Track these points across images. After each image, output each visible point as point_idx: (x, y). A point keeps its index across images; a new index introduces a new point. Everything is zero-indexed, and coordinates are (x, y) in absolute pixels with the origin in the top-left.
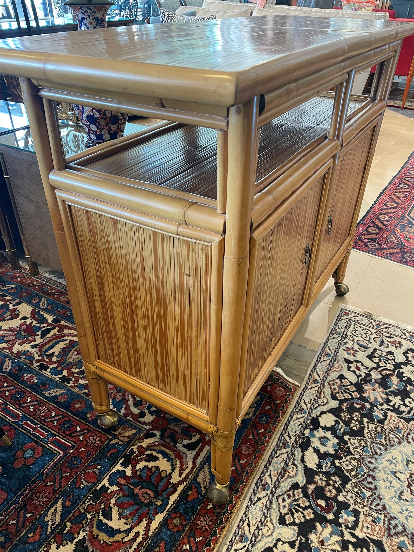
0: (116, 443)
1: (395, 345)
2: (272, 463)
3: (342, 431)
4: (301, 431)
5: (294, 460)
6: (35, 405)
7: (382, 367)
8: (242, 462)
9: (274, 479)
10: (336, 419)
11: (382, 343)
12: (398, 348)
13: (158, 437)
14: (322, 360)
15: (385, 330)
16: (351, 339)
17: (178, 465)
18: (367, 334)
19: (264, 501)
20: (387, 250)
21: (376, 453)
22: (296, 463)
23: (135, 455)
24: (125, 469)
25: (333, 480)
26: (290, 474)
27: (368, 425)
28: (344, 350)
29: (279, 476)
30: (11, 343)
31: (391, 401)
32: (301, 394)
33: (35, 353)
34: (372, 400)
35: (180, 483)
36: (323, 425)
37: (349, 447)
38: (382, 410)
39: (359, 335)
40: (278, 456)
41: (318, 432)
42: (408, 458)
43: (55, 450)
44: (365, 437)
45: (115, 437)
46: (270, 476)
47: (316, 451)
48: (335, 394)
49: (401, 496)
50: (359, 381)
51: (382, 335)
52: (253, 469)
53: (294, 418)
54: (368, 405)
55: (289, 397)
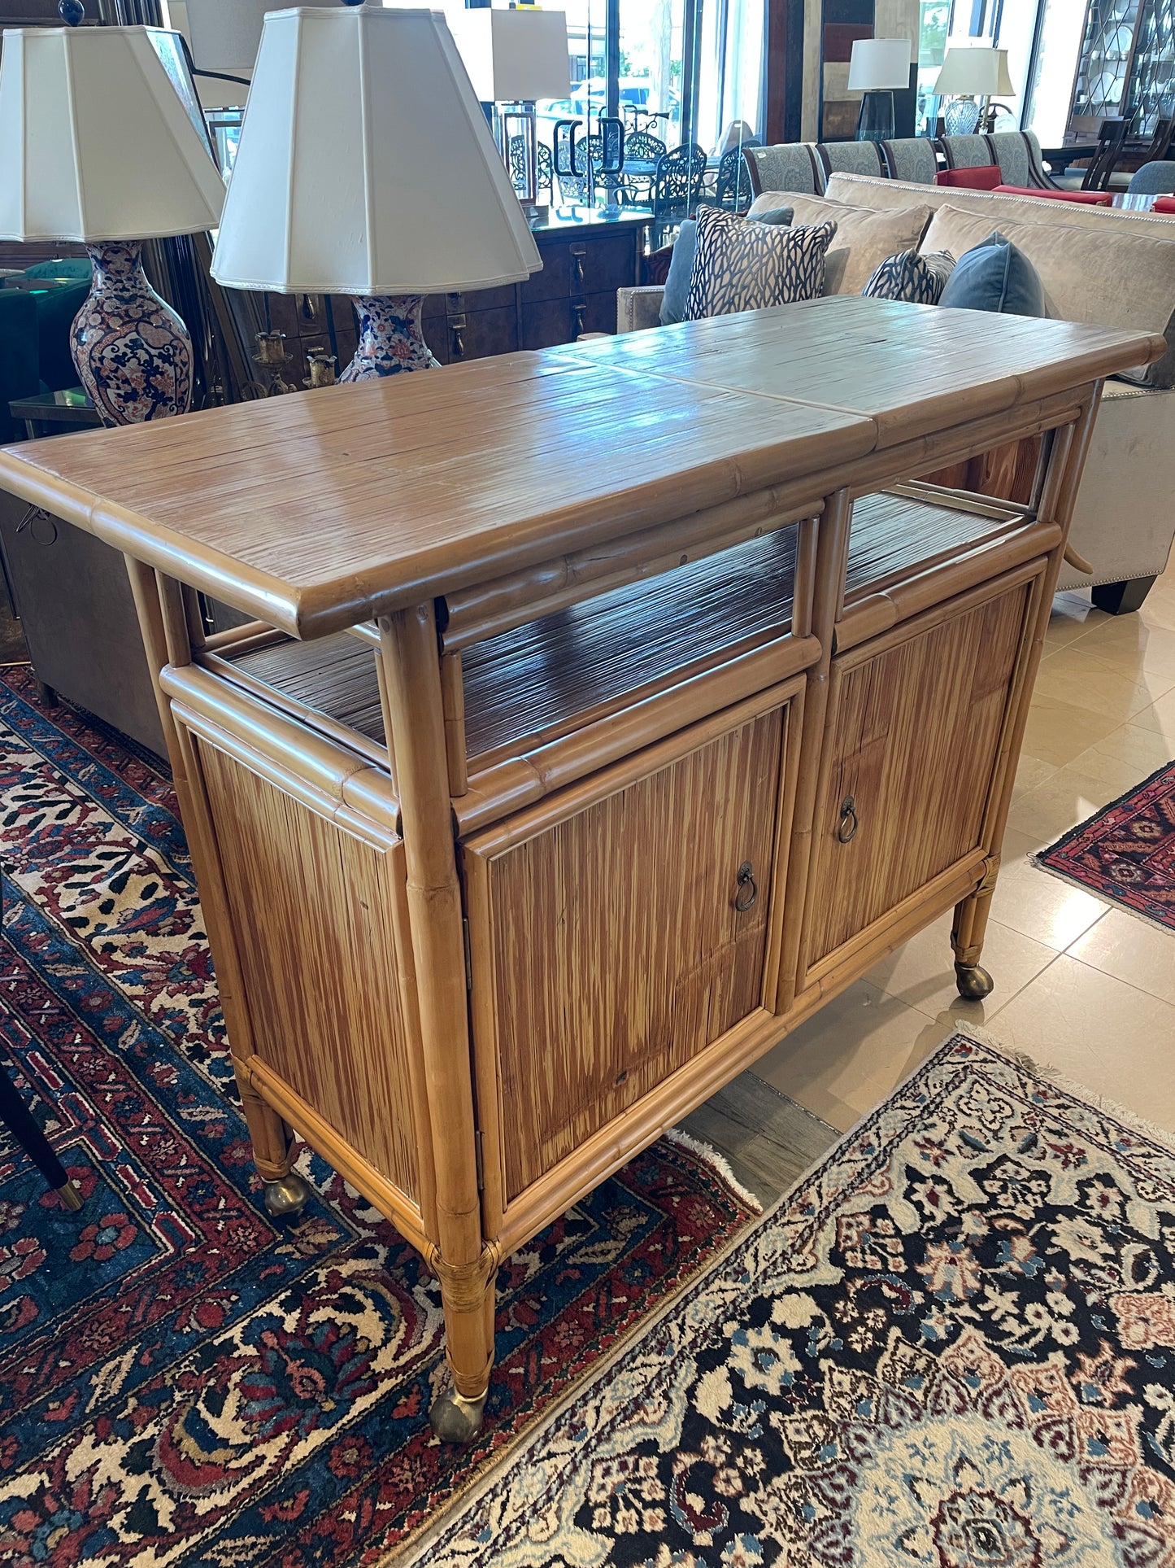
0: (287, 1254)
1: (1063, 1157)
2: (615, 1381)
3: (821, 1345)
4: (717, 1322)
5: (672, 1385)
6: (155, 1134)
7: (1001, 1207)
8: (545, 1361)
9: (605, 1418)
10: (818, 1311)
11: (1032, 1143)
12: (1072, 1165)
13: (381, 1260)
14: (845, 1159)
15: (1055, 1112)
16: (948, 1119)
17: (401, 1335)
18: (998, 1115)
19: (561, 1462)
20: (1163, 892)
21: (887, 1420)
22: (672, 1395)
23: (317, 1288)
24: (284, 1315)
25: (745, 1458)
26: (645, 1418)
27: (896, 1348)
28: (917, 1144)
29: (619, 1414)
30: (154, 987)
31: (986, 1299)
32: (756, 1231)
33: (192, 1019)
34: (937, 1285)
35: (389, 1374)
36: (779, 1322)
37: (823, 1388)
38: (952, 1317)
39: (975, 1113)
40: (637, 1368)
41: (759, 1333)
42: (966, 1452)
43: (160, 1239)
44: (874, 1374)
45: (289, 1239)
46: (597, 1409)
47: (735, 1378)
48: (845, 1252)
49: (905, 1541)
50: (924, 1231)
51: (1038, 1124)
52: (564, 1384)
53: (714, 1287)
54: (918, 1297)
55: (718, 1234)
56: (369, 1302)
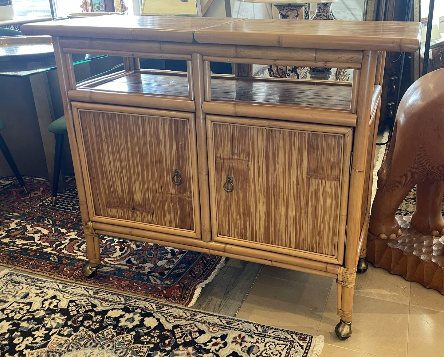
2: (113, 295)
3: (140, 330)
4: (139, 307)
5: (115, 305)
8: (116, 282)
9: (101, 296)
10: (153, 327)
14: (221, 319)
16: (259, 341)
17: (116, 259)
18: (271, 355)
19: (86, 293)
21: (117, 350)
22: (112, 306)
23: (125, 244)
24: (116, 242)
25: (96, 324)
26: (103, 303)
27: (145, 347)
28: (240, 336)
29: (103, 298)
32: (178, 307)
34: (175, 352)
35: (104, 261)
36: (145, 319)
37: (124, 334)
39: (268, 348)
40: (118, 297)
41: (139, 317)
44: (134, 344)
46: (103, 295)
47: (122, 316)
48: (179, 328)
50: (198, 345)
52: (109, 287)
53: (152, 304)
54: (168, 349)
55: (172, 299)
56: (124, 252)
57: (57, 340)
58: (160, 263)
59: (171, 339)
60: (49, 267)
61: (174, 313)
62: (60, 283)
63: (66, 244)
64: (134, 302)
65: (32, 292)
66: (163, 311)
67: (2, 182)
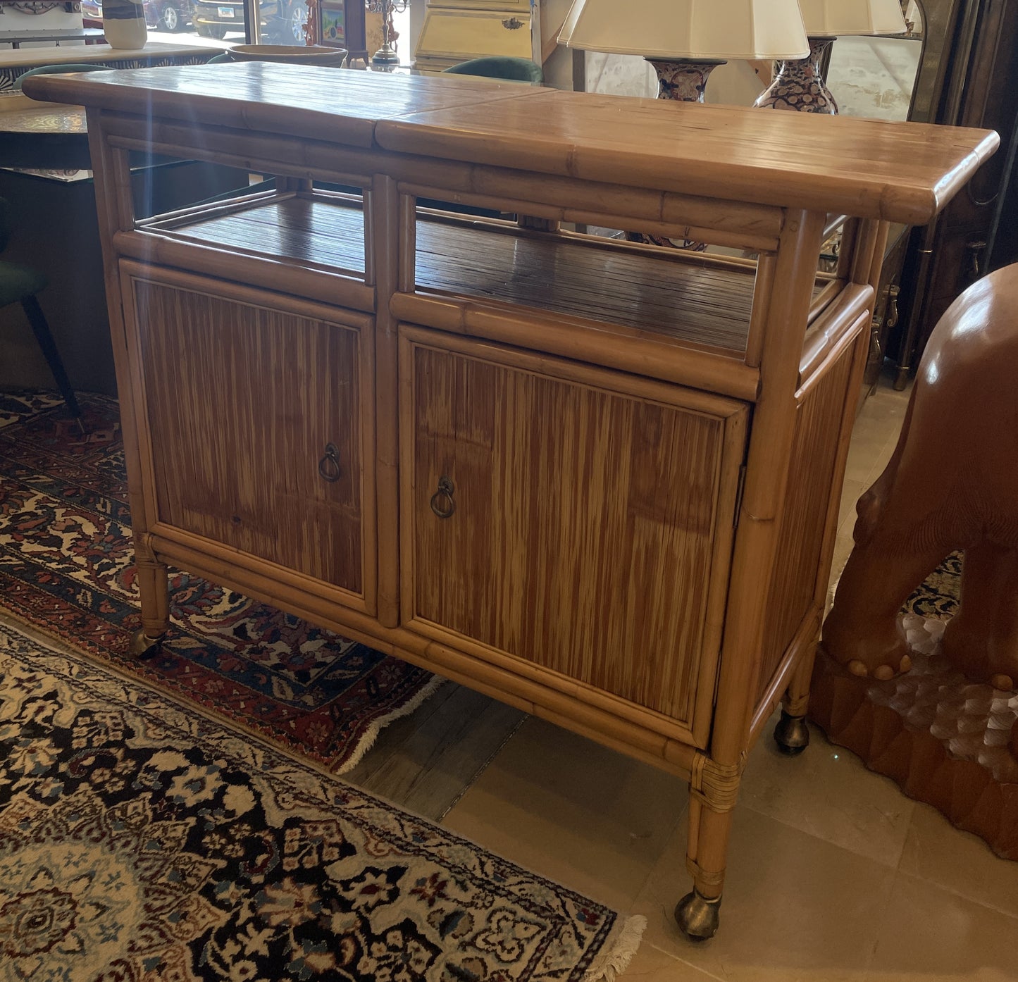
2: (177, 711)
3: (208, 817)
4: (226, 756)
5: (174, 739)
9: (151, 712)
10: (238, 813)
14: (404, 822)
16: (478, 899)
17: (214, 621)
18: (499, 946)
21: (142, 860)
22: (166, 740)
25: (118, 782)
26: (150, 730)
27: (206, 864)
28: (436, 874)
29: (153, 716)
32: (313, 770)
34: (271, 892)
35: (187, 622)
36: (228, 790)
37: (170, 821)
38: (239, 903)
39: (494, 926)
40: (187, 721)
41: (217, 780)
42: (110, 911)
44: (182, 851)
47: (180, 771)
48: (299, 827)
49: (44, 873)
50: (330, 883)
53: (257, 751)
54: (257, 879)
55: (306, 747)
56: (237, 604)
57: (21, 808)
58: (307, 647)
59: (272, 855)
60: (68, 617)
61: (300, 786)
62: (76, 661)
63: (121, 566)
64: (219, 738)
65: (11, 675)
66: (276, 776)
67: (45, 400)
